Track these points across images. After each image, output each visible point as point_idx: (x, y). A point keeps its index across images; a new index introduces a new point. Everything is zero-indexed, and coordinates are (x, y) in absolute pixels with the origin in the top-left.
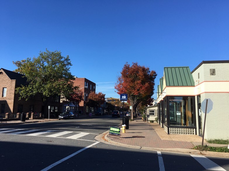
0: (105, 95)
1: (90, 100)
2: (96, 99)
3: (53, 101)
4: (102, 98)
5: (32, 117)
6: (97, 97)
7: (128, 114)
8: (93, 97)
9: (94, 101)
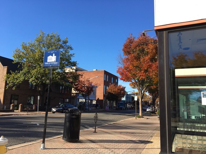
0: (125, 87)
1: (109, 93)
2: (115, 92)
3: (62, 92)
4: (121, 91)
5: (20, 109)
6: (116, 90)
7: (149, 108)
8: (111, 90)
9: (113, 94)
